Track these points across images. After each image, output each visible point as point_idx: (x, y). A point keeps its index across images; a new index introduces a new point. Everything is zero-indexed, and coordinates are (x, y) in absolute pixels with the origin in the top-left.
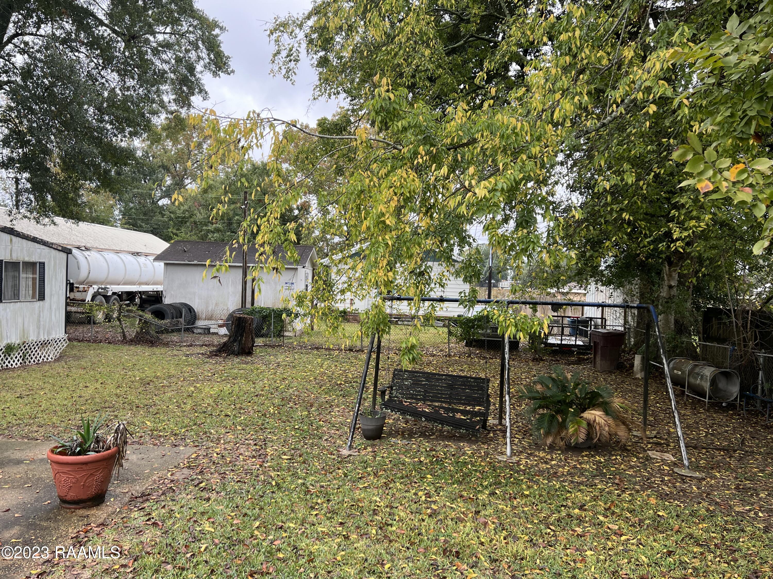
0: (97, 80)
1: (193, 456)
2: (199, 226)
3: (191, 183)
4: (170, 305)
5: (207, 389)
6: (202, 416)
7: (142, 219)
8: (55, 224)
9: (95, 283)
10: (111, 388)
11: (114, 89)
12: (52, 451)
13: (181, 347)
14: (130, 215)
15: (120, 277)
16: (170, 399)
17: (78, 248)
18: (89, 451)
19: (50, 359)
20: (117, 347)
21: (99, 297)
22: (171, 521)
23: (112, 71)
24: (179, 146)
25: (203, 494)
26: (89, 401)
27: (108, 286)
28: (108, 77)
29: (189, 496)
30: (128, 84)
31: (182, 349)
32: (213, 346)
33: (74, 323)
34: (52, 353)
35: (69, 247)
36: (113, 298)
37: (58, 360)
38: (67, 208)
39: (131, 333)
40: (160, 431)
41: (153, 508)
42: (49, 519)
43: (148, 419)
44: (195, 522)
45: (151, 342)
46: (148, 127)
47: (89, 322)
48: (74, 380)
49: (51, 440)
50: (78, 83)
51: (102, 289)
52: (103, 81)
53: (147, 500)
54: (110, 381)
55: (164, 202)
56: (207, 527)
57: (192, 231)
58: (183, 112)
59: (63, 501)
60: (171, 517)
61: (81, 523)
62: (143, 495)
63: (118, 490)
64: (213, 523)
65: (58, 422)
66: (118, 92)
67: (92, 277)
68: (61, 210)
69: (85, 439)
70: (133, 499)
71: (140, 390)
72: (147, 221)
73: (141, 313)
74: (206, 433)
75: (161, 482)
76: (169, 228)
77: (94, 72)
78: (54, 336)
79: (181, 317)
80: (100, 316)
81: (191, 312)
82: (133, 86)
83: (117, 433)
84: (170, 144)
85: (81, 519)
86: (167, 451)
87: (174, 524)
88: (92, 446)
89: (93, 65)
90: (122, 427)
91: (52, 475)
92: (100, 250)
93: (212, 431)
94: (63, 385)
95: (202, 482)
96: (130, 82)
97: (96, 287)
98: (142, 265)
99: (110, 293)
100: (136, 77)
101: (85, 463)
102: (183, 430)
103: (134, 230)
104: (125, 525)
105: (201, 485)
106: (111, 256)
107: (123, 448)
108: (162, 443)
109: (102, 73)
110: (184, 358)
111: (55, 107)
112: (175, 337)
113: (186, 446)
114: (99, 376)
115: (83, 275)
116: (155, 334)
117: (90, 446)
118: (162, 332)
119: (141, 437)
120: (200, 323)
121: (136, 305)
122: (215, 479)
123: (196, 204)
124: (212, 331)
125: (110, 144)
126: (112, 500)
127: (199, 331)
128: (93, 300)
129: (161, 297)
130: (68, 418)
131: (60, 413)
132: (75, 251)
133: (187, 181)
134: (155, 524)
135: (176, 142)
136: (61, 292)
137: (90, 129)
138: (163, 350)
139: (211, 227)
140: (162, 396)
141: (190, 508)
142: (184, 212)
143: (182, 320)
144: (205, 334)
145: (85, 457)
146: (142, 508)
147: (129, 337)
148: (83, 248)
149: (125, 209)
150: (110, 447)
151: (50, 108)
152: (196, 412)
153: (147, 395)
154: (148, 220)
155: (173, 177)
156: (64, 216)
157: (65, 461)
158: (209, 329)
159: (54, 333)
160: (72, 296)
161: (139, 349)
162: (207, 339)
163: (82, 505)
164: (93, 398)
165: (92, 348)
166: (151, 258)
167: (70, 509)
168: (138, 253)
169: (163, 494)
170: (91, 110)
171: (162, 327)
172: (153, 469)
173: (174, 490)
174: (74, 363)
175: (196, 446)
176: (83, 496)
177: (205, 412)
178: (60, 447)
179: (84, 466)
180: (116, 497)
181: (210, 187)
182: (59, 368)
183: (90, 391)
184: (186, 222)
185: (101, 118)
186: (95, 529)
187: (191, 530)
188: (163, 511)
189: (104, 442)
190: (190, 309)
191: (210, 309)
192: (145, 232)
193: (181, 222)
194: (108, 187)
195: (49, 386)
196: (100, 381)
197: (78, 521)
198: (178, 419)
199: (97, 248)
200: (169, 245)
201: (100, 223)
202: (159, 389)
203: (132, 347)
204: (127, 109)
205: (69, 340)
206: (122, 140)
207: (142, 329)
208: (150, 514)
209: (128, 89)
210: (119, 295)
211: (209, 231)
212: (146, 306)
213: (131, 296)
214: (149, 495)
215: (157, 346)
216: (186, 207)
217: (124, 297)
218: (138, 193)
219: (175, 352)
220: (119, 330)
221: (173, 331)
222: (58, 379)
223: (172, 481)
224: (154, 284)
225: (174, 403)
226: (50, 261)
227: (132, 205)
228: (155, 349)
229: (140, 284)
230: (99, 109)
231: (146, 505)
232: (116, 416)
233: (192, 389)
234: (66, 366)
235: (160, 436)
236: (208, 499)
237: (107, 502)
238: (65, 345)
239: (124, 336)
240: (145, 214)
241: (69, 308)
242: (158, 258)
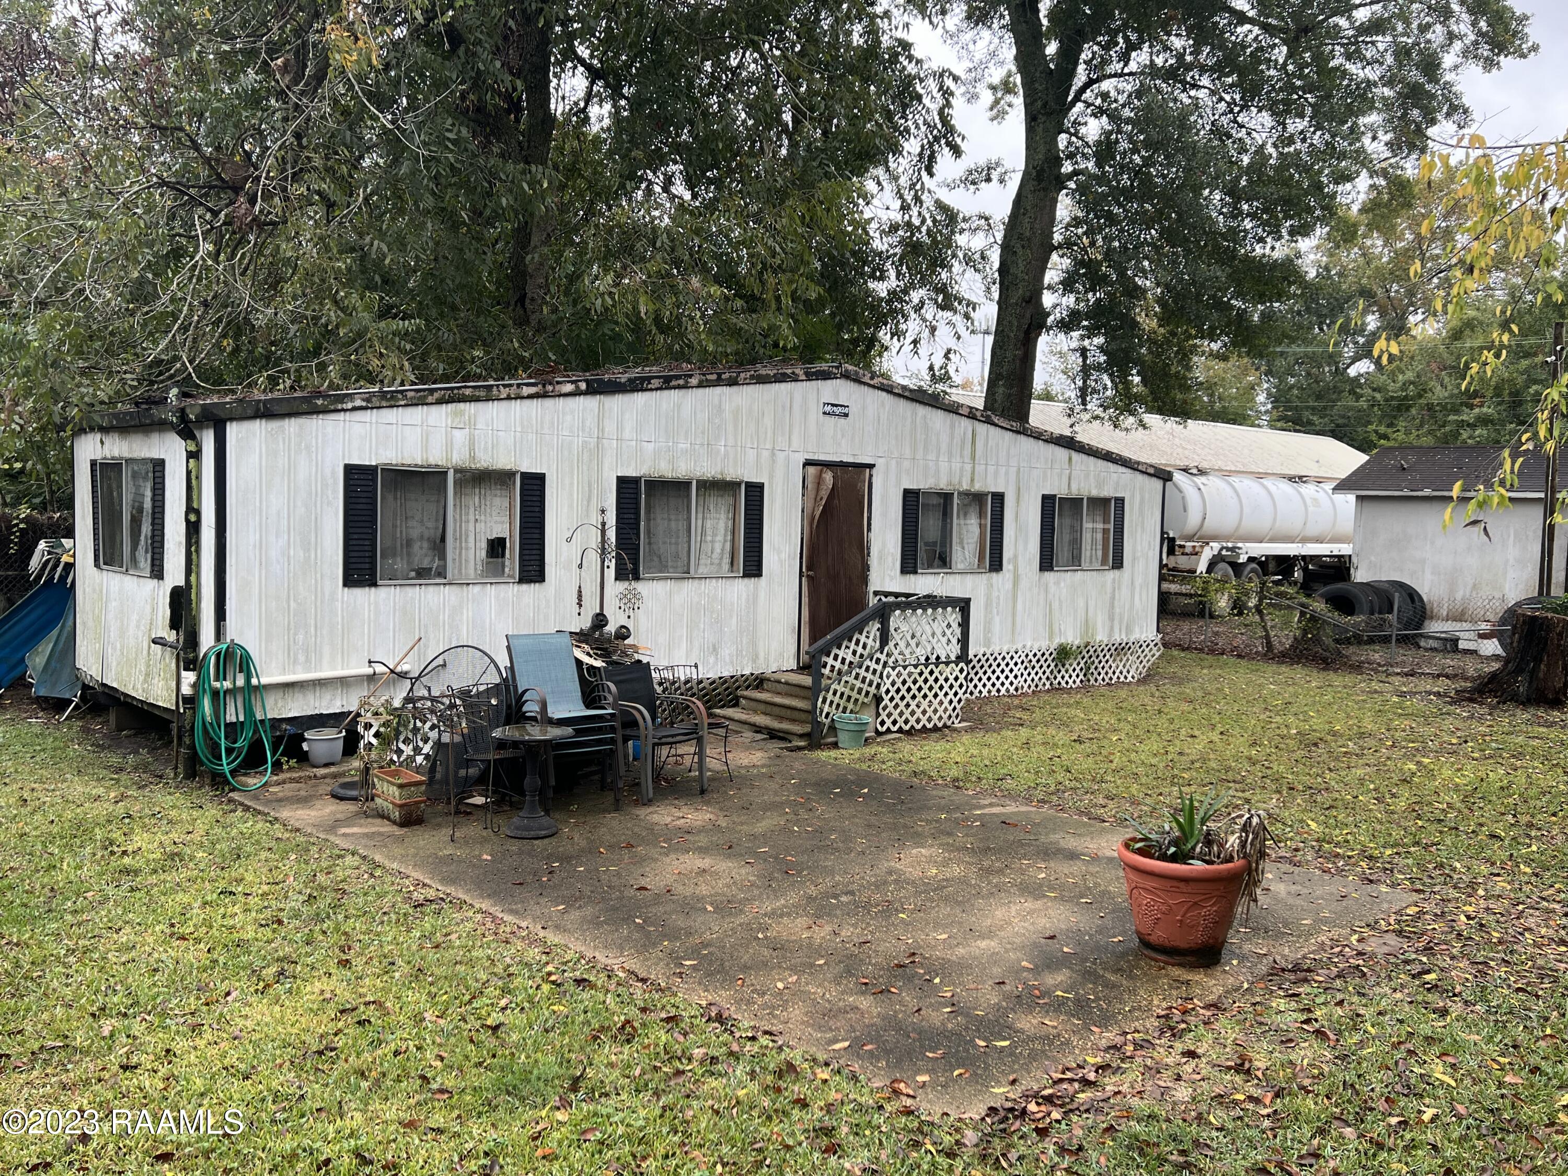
0: (1229, 136)
1: (1409, 911)
2: (1440, 416)
3: (1423, 321)
4: (1367, 584)
5: (1446, 773)
6: (1432, 828)
7: (1313, 408)
8: (1144, 427)
9: (1215, 538)
10: (1239, 744)
11: (1262, 146)
12: (1127, 846)
13: (1388, 675)
14: (1288, 401)
15: (1263, 524)
16: (1361, 780)
17: (1185, 470)
18: (1193, 858)
19: (1130, 679)
20: (1253, 665)
21: (1222, 566)
22: (1356, 1038)
23: (1260, 111)
24: (1399, 245)
25: (1430, 997)
26: (1197, 765)
27: (1240, 545)
28: (1251, 125)
29: (1398, 995)
30: (1291, 129)
31: (1390, 679)
32: (1466, 679)
33: (1173, 614)
34: (1134, 667)
35: (1168, 469)
36: (1249, 568)
37: (1143, 681)
38: (1167, 394)
39: (1284, 639)
40: (1337, 845)
41: (1318, 1001)
42: (1119, 970)
43: (1312, 815)
44: (1410, 1052)
45: (1324, 660)
46: (1329, 208)
47: (1202, 615)
48: (1171, 721)
49: (1127, 827)
50: (1194, 148)
51: (1228, 549)
52: (1242, 133)
53: (1306, 980)
54: (1238, 729)
55: (1363, 367)
56: (1439, 1072)
57: (1422, 426)
58: (1410, 168)
59: (1145, 943)
60: (1355, 1028)
61: (1174, 992)
62: (1296, 968)
63: (1247, 947)
64: (1453, 1066)
65: (1141, 795)
66: (1270, 149)
67: (1211, 525)
68: (1155, 400)
69: (1186, 832)
70: (1276, 972)
71: (1299, 754)
72: (1321, 412)
73: (1304, 600)
74: (1441, 866)
75: (1337, 950)
76: (1370, 423)
77: (1225, 120)
78: (1137, 636)
79: (1390, 611)
80: (1223, 603)
81: (1413, 601)
82: (1302, 132)
83: (1247, 833)
84: (1379, 243)
85: (1175, 984)
86: (1351, 889)
87: (1361, 1044)
88: (1198, 849)
89: (1222, 106)
90: (1255, 820)
91: (1125, 888)
92: (1226, 474)
93: (1458, 865)
94: (1152, 728)
95: (1428, 972)
96: (1295, 125)
97: (1216, 546)
98: (1309, 501)
99: (1243, 559)
100: (1309, 111)
101: (1185, 880)
102: (1389, 852)
103: (1296, 431)
104: (1258, 1018)
105: (1428, 977)
106: (1245, 485)
107: (1257, 864)
108: (1340, 871)
109: (1239, 119)
110: (1395, 699)
111: (1152, 205)
112: (1377, 655)
113: (1394, 885)
114: (1218, 718)
115: (1193, 520)
116: (1333, 645)
117: (1193, 848)
118: (1348, 642)
119: (1297, 850)
120: (1435, 627)
121: (1295, 583)
122: (1461, 972)
123: (1434, 366)
124: (1462, 645)
125: (1248, 260)
126: (1235, 962)
127: (1432, 643)
128: (1209, 571)
129: (1349, 569)
130: (1158, 791)
131: (1143, 780)
132: (1178, 477)
133: (1412, 319)
134: (1319, 1033)
135: (1389, 234)
136: (1151, 554)
137: (1214, 234)
138: (1349, 679)
139: (1468, 416)
140: (1343, 773)
141: (1401, 1021)
142: (1404, 387)
143: (1392, 617)
144: (1445, 651)
145: (1184, 867)
146: (1294, 995)
147: (1278, 648)
148: (1195, 471)
149: (1278, 390)
150: (1232, 857)
151: (1143, 207)
152: (1419, 817)
153: (1312, 767)
154: (1325, 408)
155: (1383, 314)
156: (1160, 411)
157: (1148, 868)
158: (1455, 641)
159: (1137, 629)
160: (1171, 562)
161: (1299, 673)
162: (1450, 662)
163: (1178, 959)
164: (1204, 760)
165: (1206, 663)
166: (1329, 486)
167: (1156, 960)
168: (1300, 477)
169: (1339, 976)
170: (1217, 196)
171: (1347, 631)
172: (1319, 921)
173: (1364, 974)
174: (1173, 689)
175: (1417, 891)
176: (1182, 944)
177: (1440, 821)
178: (1141, 840)
179: (1182, 885)
180: (1242, 958)
181: (1470, 325)
182: (1144, 695)
183: (1199, 746)
184: (1408, 408)
185: (1235, 208)
186: (1202, 1011)
187: (1401, 1067)
188: (1339, 1011)
189: (1221, 846)
190: (1411, 595)
191: (1459, 596)
192: (1318, 433)
193: (1399, 408)
194: (1244, 345)
195: (1128, 728)
196: (1219, 728)
197: (1171, 987)
198: (1378, 827)
199: (1220, 470)
200: (1367, 458)
201: (1228, 422)
202: (1337, 759)
203: (1284, 668)
204: (1287, 182)
205: (1165, 645)
206: (1273, 248)
207: (1305, 632)
208: (1309, 1011)
209: (1291, 141)
210: (1260, 563)
211: (1462, 424)
212: (1315, 586)
213: (1284, 564)
214: (1309, 970)
215: (1336, 671)
216: (1410, 375)
217: (1272, 566)
218: (1306, 355)
219: (1375, 685)
220: (1260, 633)
221: (1371, 641)
222: (1144, 715)
223: (1360, 954)
224: (1334, 540)
225: (1369, 791)
226: (1133, 496)
227: (1292, 381)
228: (1332, 675)
229: (1305, 540)
230: (1232, 191)
231: (1303, 989)
232: (1248, 801)
233: (1413, 767)
234: (1157, 694)
235: (1337, 855)
236: (1444, 1012)
237: (1226, 964)
238: (1158, 654)
239: (1269, 645)
240: (1319, 397)
241: (1165, 586)
242: (1343, 486)
